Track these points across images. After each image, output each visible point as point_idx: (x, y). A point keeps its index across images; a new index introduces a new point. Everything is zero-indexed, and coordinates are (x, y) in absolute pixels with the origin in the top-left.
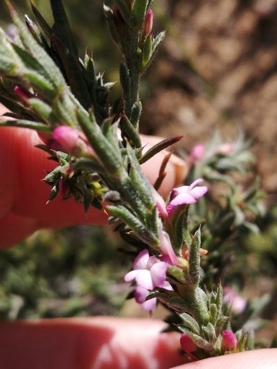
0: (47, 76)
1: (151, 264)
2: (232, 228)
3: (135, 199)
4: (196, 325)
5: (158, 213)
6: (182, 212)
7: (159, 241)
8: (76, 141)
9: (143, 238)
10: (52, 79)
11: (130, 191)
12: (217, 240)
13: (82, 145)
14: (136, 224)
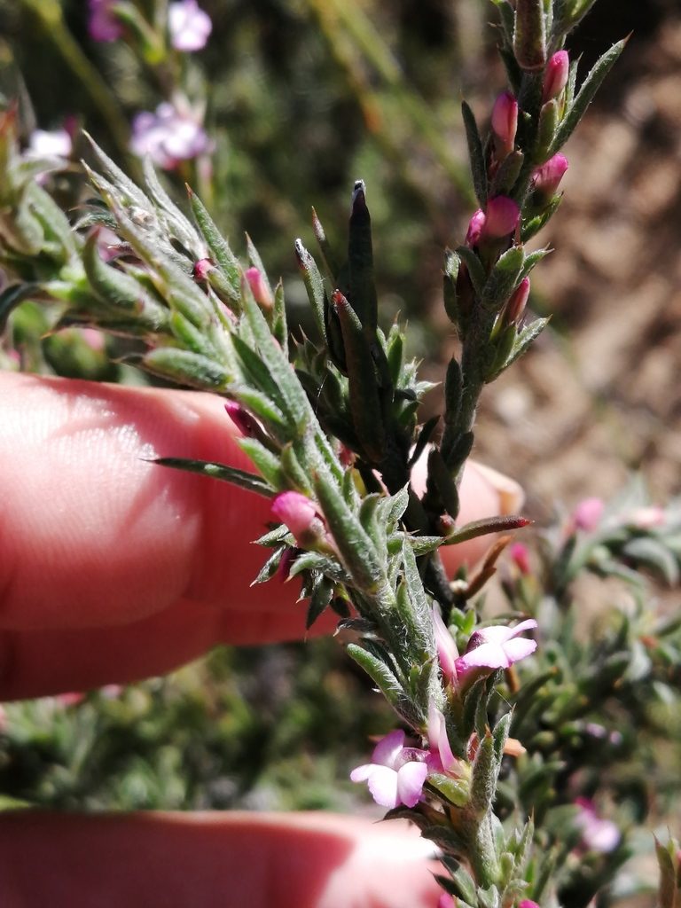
0: (280, 403)
1: (403, 761)
2: (618, 683)
3: (398, 638)
4: (469, 883)
5: (436, 669)
6: (482, 678)
7: (427, 722)
8: (308, 523)
9: (399, 710)
10: (290, 408)
11: (393, 625)
12: (583, 700)
13: (319, 530)
14: (390, 684)
